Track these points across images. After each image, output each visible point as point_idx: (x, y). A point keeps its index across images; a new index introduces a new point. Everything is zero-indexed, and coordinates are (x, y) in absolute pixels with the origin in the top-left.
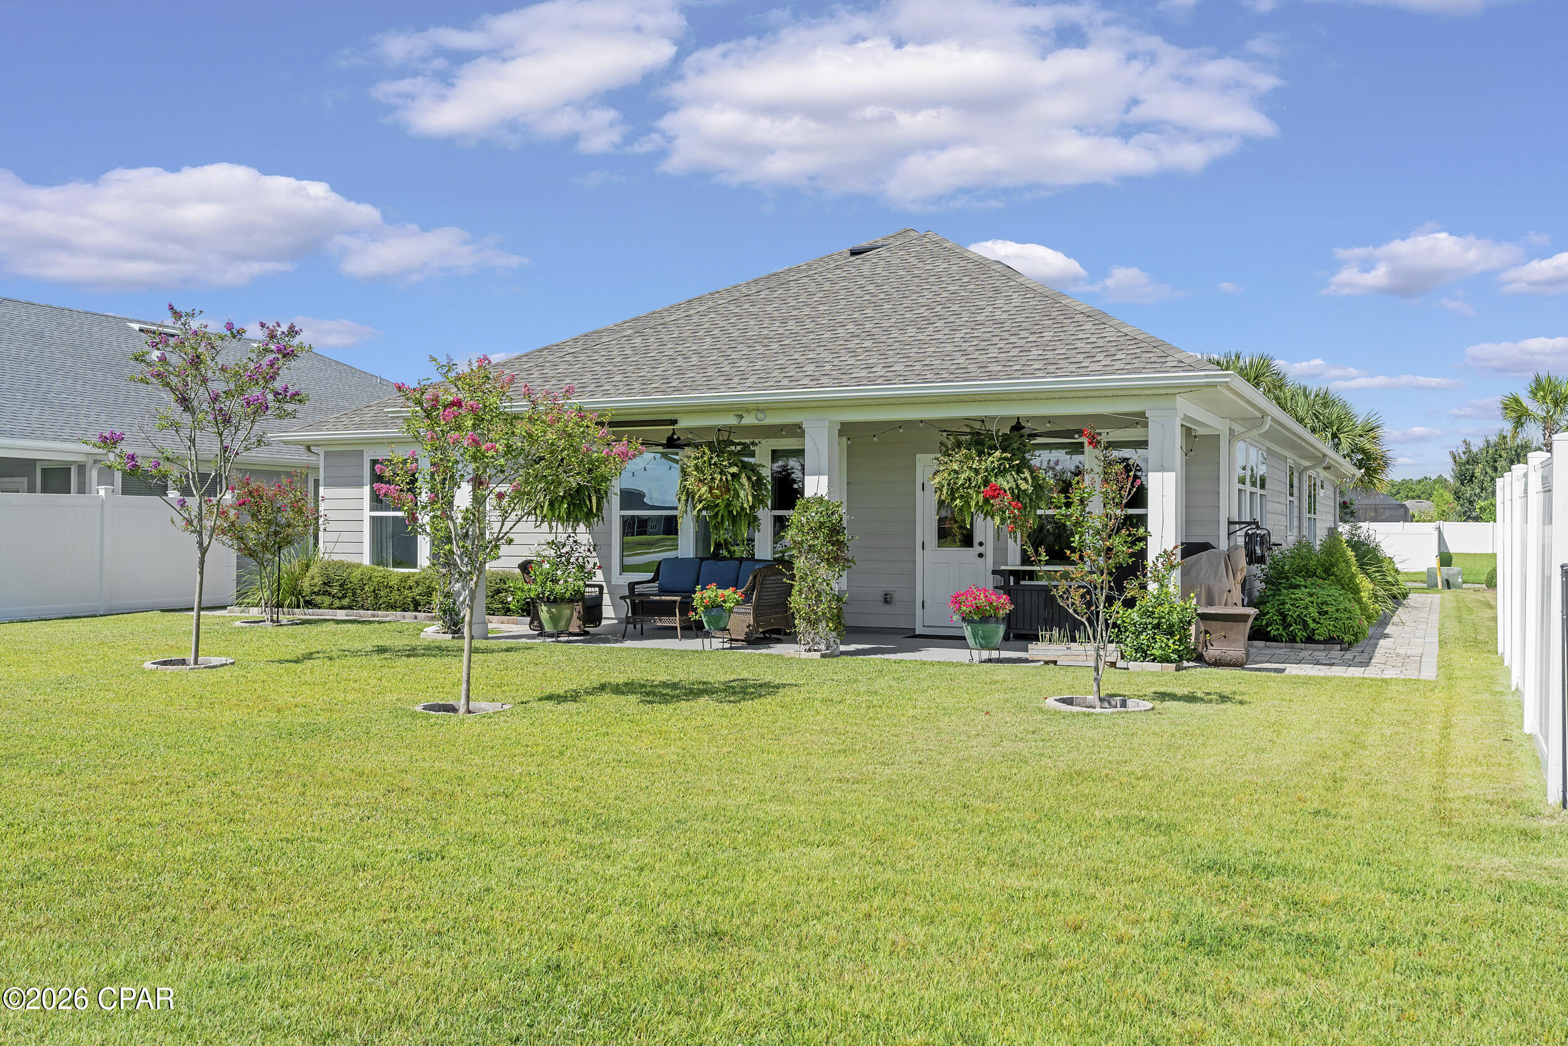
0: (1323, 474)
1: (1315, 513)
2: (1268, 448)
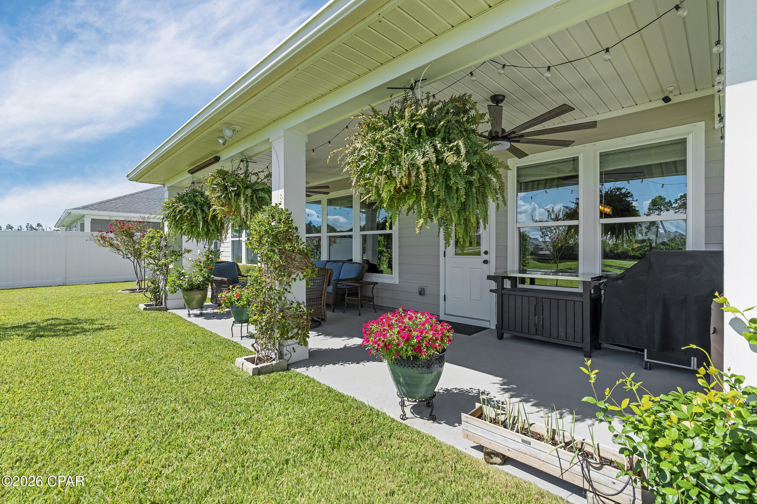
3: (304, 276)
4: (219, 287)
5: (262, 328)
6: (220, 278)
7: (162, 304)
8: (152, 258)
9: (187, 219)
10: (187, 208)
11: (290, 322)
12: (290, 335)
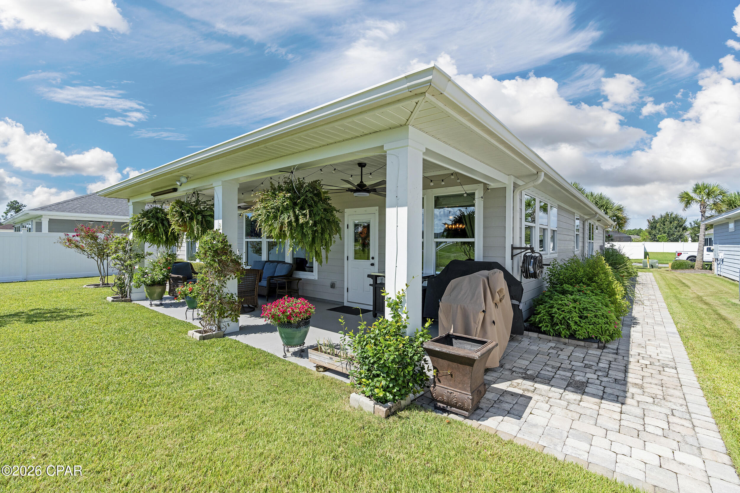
0: (597, 223)
1: (593, 240)
2: (558, 205)
3: (236, 277)
4: (176, 282)
5: (207, 311)
6: (176, 276)
7: (127, 297)
8: (118, 260)
9: (150, 231)
10: (150, 222)
11: (226, 306)
12: (226, 315)
